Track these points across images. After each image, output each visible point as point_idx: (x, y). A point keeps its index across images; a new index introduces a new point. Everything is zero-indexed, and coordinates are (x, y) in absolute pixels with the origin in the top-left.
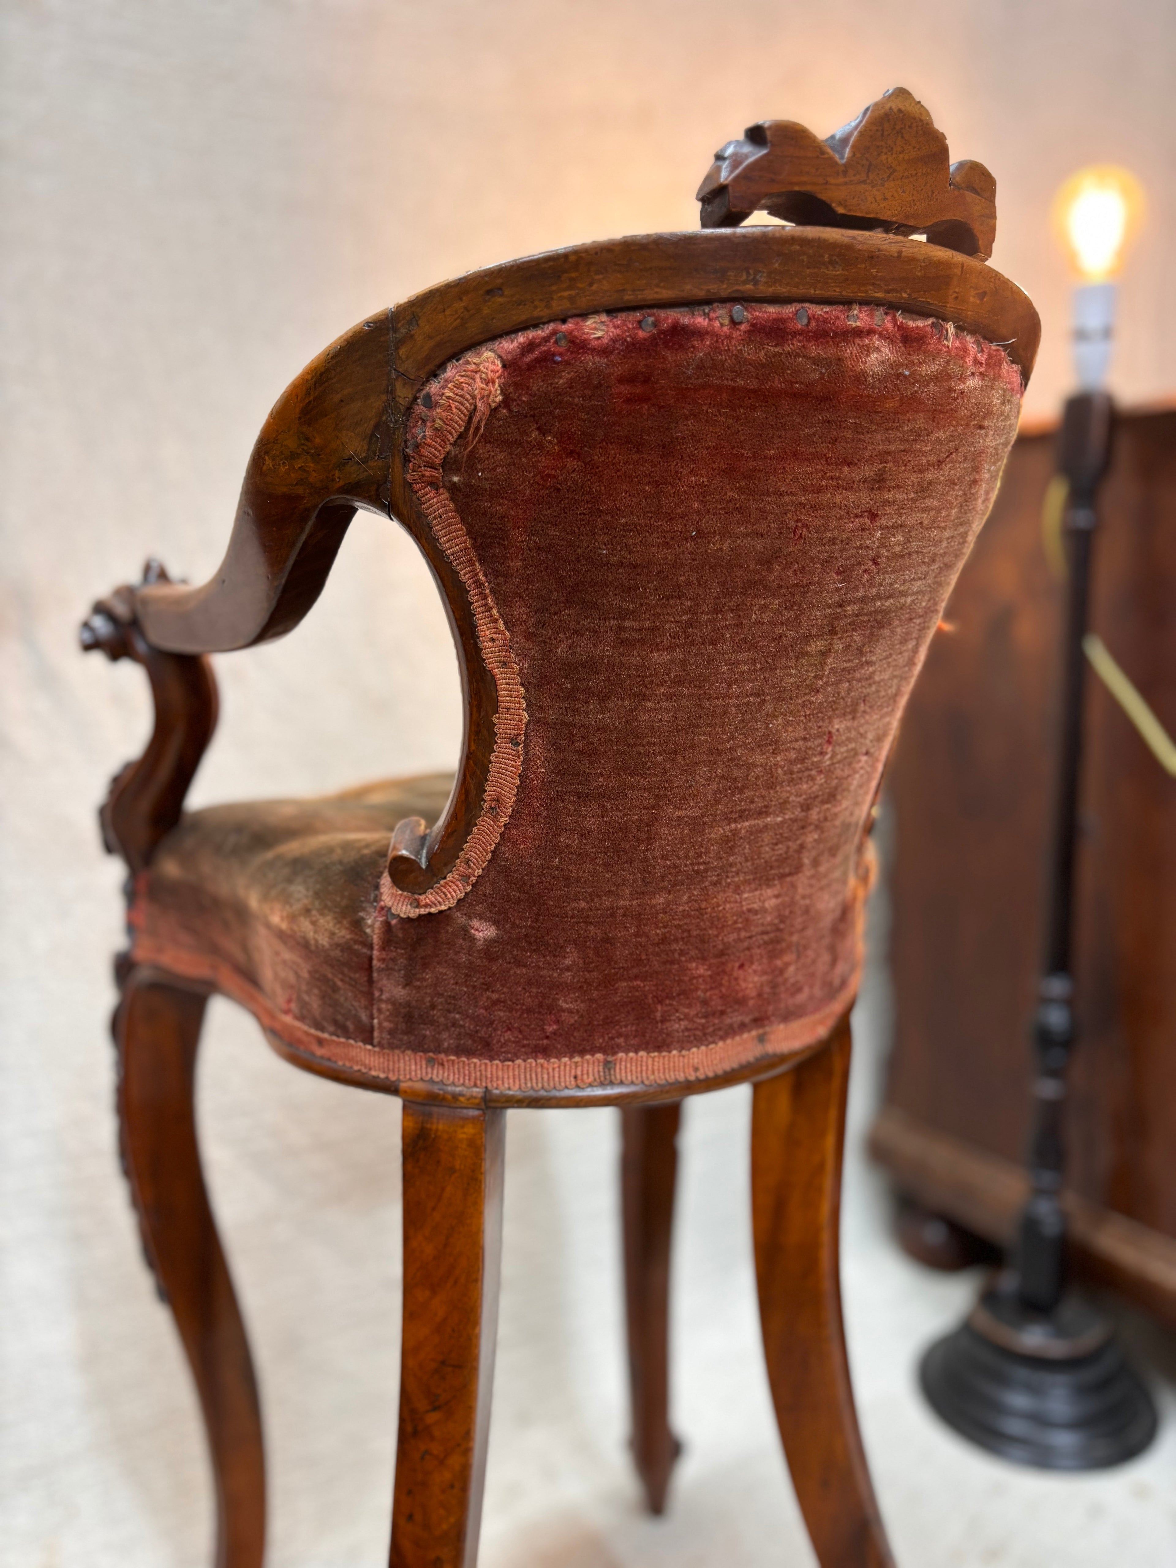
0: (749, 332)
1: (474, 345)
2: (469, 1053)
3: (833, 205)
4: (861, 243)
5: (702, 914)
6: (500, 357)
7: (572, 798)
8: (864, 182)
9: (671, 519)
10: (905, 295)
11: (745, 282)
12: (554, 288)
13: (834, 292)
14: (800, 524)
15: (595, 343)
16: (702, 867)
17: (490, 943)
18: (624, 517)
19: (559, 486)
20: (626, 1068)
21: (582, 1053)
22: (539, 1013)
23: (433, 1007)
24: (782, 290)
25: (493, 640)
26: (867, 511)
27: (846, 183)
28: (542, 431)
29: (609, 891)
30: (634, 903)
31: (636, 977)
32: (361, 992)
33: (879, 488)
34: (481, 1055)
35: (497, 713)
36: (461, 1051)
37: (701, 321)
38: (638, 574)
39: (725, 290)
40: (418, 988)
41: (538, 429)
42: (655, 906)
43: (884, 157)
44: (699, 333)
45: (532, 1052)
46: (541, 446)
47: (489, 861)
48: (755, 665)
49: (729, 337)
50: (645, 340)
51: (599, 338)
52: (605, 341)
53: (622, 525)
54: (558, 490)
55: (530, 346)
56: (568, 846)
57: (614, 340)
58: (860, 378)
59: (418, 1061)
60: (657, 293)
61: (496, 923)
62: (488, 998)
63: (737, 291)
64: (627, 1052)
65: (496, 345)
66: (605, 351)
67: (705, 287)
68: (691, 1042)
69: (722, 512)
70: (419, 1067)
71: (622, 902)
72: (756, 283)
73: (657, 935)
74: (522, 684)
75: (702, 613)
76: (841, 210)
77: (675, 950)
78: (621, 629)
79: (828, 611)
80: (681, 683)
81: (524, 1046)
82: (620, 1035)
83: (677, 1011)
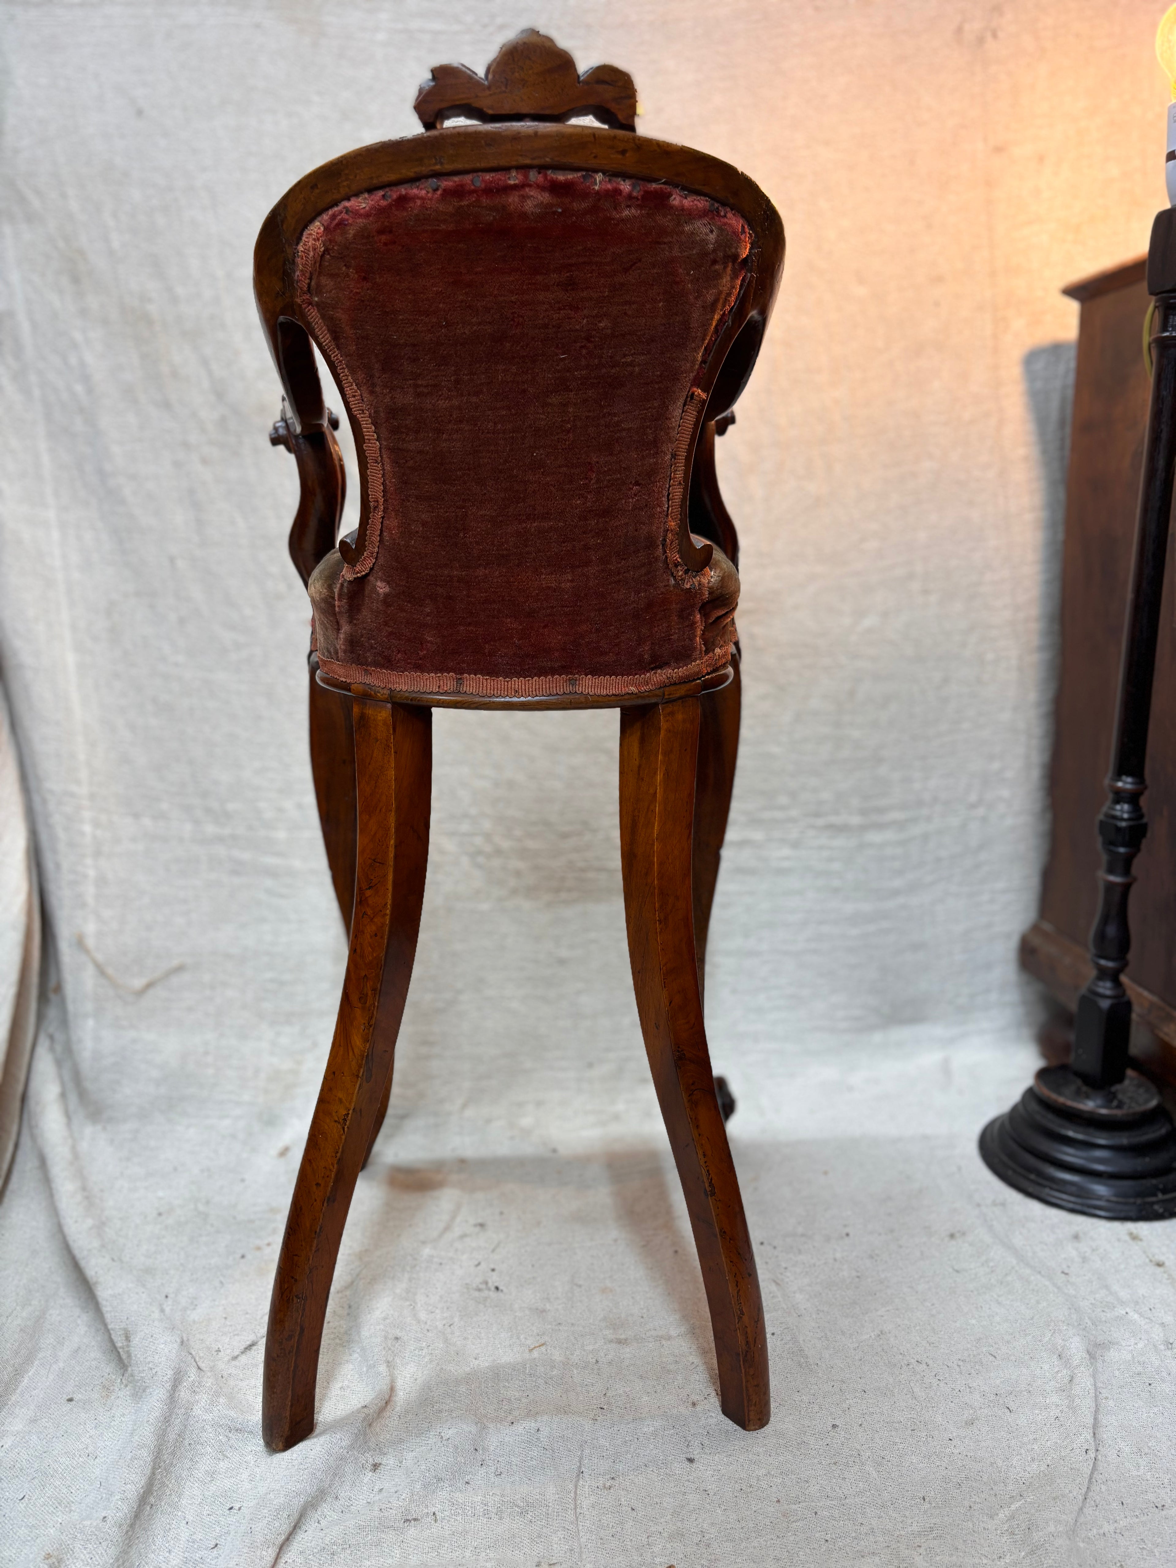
0: (442, 195)
1: (311, 221)
2: (382, 666)
3: (485, 109)
4: (506, 130)
5: (510, 586)
6: (323, 225)
7: (413, 500)
8: (505, 92)
9: (428, 315)
10: (548, 159)
11: (436, 164)
12: (339, 181)
13: (494, 163)
14: (516, 315)
15: (362, 211)
16: (505, 552)
17: (386, 595)
18: (401, 315)
19: (363, 299)
20: (470, 684)
21: (442, 671)
22: (415, 642)
23: (362, 636)
24: (459, 166)
25: (354, 396)
26: (567, 305)
27: (491, 95)
28: (347, 267)
29: (446, 564)
30: (463, 573)
31: (470, 624)
32: (335, 628)
33: (573, 289)
34: (387, 668)
35: (365, 443)
36: (377, 664)
37: (415, 191)
38: (417, 351)
39: (424, 170)
40: (355, 624)
41: (345, 265)
42: (477, 577)
43: (517, 74)
44: (414, 198)
45: (414, 668)
46: (347, 275)
47: (379, 542)
48: (510, 411)
49: (431, 199)
50: (385, 206)
51: (364, 208)
52: (367, 208)
53: (401, 320)
54: (363, 301)
55: (333, 217)
56: (417, 532)
57: (371, 209)
58: (523, 216)
59: (360, 671)
60: (388, 177)
61: (388, 583)
62: (387, 631)
63: (432, 170)
64: (469, 674)
65: (319, 218)
66: (367, 215)
67: (412, 170)
68: (513, 674)
69: (458, 309)
70: (360, 675)
71: (455, 573)
72: (442, 164)
73: (481, 597)
74: (372, 423)
75: (463, 375)
76: (490, 112)
77: (494, 608)
78: (416, 386)
79: (557, 375)
80: (461, 422)
81: (408, 664)
82: (464, 662)
83: (499, 650)
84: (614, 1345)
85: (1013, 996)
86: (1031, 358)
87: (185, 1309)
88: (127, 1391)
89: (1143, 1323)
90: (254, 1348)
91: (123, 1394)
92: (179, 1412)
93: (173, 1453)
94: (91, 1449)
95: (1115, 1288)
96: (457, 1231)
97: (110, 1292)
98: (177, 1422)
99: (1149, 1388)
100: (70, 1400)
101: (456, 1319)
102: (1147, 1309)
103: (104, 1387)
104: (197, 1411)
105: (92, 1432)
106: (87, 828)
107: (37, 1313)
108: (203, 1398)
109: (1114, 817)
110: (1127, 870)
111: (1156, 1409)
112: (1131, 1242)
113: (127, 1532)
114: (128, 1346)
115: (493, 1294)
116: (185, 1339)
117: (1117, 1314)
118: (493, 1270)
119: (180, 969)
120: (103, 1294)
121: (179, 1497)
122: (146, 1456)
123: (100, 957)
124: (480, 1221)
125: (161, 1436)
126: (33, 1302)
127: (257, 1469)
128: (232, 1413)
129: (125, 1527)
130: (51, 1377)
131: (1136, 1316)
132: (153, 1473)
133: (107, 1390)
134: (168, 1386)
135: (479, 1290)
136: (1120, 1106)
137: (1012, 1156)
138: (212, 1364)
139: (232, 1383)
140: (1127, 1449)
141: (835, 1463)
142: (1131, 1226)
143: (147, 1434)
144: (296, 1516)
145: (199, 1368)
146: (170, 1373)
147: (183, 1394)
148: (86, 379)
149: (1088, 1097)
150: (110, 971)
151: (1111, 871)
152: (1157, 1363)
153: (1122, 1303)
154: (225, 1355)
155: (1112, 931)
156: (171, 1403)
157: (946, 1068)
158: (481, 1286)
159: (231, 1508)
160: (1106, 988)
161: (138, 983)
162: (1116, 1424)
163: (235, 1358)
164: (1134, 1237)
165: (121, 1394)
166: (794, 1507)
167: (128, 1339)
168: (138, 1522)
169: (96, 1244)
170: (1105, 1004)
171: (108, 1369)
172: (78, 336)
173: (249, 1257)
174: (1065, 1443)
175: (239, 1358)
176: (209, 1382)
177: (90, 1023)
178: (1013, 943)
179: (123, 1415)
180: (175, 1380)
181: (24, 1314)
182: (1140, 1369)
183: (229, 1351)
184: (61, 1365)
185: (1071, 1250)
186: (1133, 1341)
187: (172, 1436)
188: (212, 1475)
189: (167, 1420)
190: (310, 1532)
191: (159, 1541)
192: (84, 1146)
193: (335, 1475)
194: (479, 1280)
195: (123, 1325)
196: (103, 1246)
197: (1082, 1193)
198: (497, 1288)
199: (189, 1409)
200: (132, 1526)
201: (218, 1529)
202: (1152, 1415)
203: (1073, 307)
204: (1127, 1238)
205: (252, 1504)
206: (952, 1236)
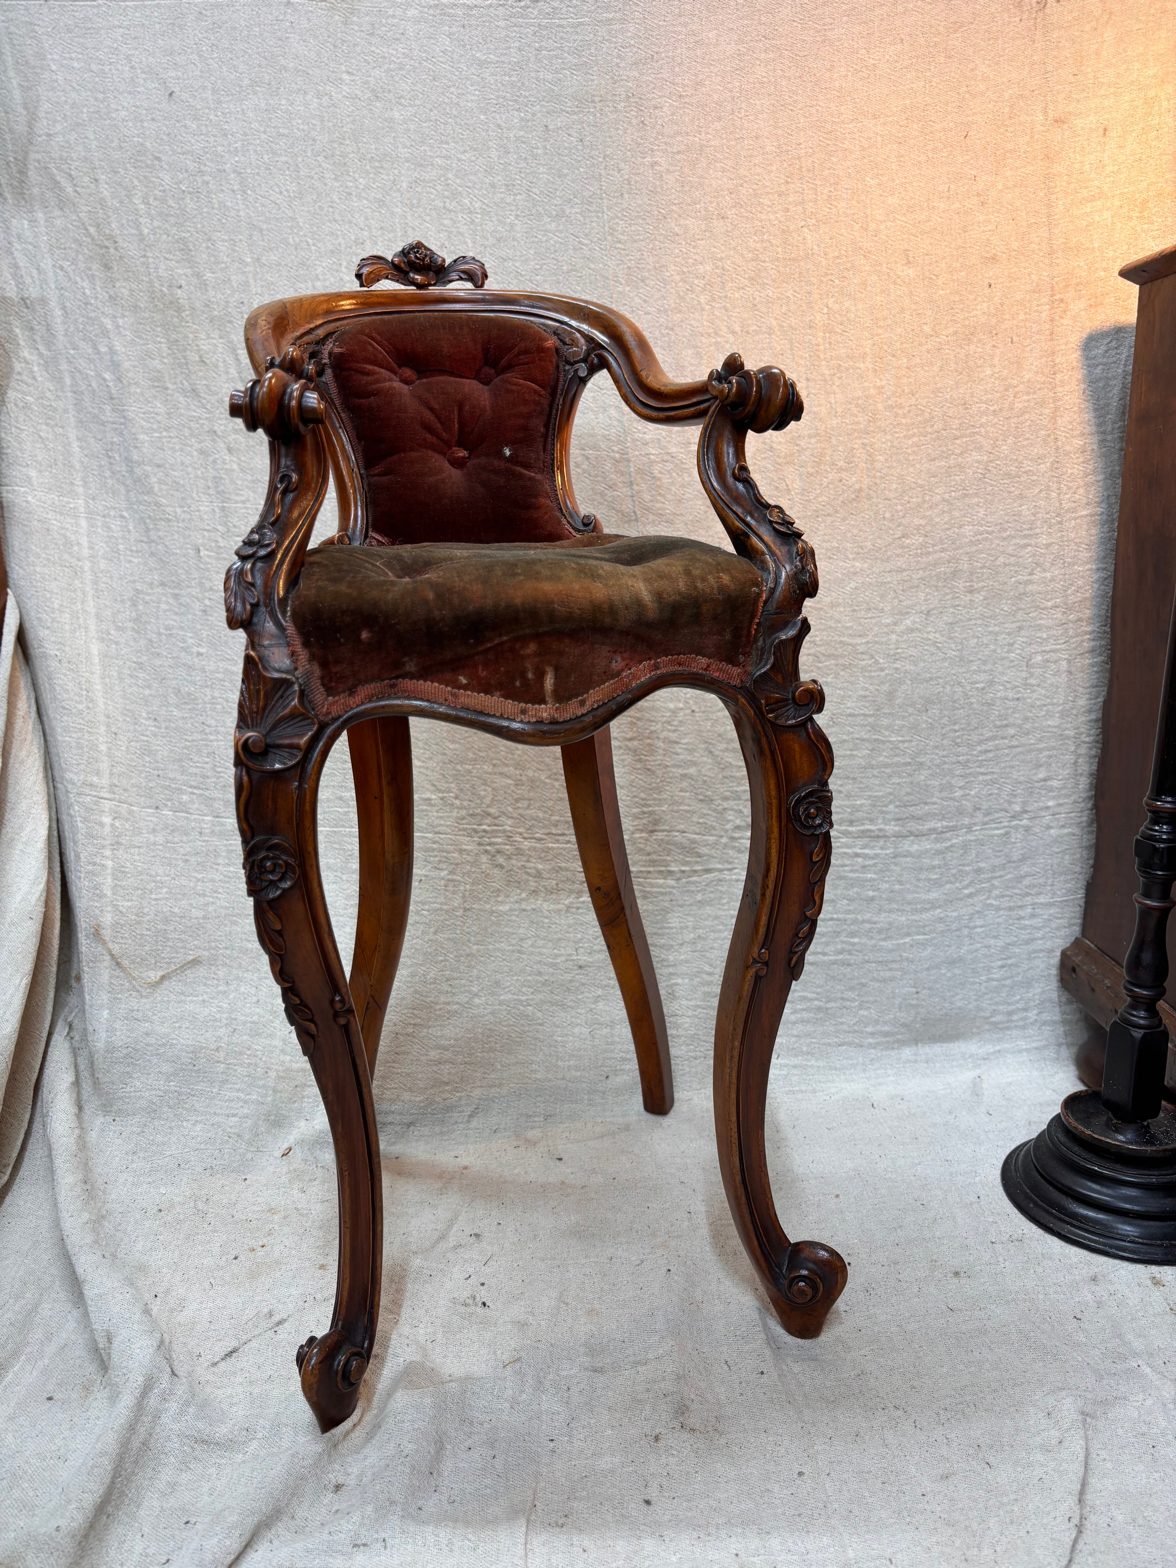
84: (588, 1373)
85: (1054, 1014)
86: (1091, 342)
87: (172, 1311)
88: (105, 1393)
89: (1156, 1377)
90: (234, 1355)
91: (100, 1395)
92: (146, 1420)
93: (136, 1462)
94: (63, 1450)
95: (1130, 1337)
96: (452, 1242)
97: (96, 1291)
98: (142, 1430)
99: (1152, 1451)
100: (50, 1399)
101: (439, 1336)
102: (1161, 1362)
103: (84, 1387)
104: (165, 1419)
105: (66, 1433)
106: (107, 820)
107: (29, 1307)
108: (173, 1406)
109: (1152, 838)
110: (1165, 895)
111: (1156, 1475)
112: (1152, 1287)
113: (80, 1542)
114: (110, 1348)
115: (479, 1310)
116: (167, 1341)
117: (1127, 1366)
118: (483, 1284)
119: (195, 962)
120: (89, 1292)
121: (138, 1507)
122: (107, 1464)
123: (116, 948)
124: (476, 1231)
125: (125, 1444)
126: (27, 1295)
127: (218, 1482)
128: (200, 1425)
129: (78, 1538)
130: (35, 1373)
131: (1148, 1370)
132: (113, 1482)
133: (87, 1389)
134: (137, 1393)
135: (466, 1305)
136: (1151, 1143)
137: (1034, 1188)
138: (191, 1369)
139: (208, 1390)
140: (1120, 1518)
141: (799, 1515)
142: (1155, 1270)
143: (111, 1441)
144: (248, 1536)
145: (173, 1373)
146: (141, 1379)
147: (153, 1401)
148: (115, 366)
149: (1118, 1131)
150: (125, 963)
151: (1147, 895)
152: (1164, 1424)
153: (1136, 1355)
154: (205, 1362)
155: (1147, 957)
156: (138, 1410)
157: (976, 1089)
158: (468, 1301)
159: (187, 1523)
160: (1140, 1017)
161: (154, 975)
162: (1111, 1488)
163: (215, 1364)
164: (1156, 1282)
165: (98, 1395)
166: (752, 1559)
167: (110, 1341)
168: (93, 1533)
169: (89, 1239)
170: (1138, 1034)
171: (91, 1368)
172: (108, 323)
173: (242, 1258)
174: (1048, 1509)
175: (219, 1365)
176: (181, 1389)
177: (105, 1013)
178: (1056, 959)
179: (98, 1418)
180: (145, 1387)
181: (16, 1308)
182: (1144, 1429)
183: (209, 1357)
184: (46, 1361)
185: (1086, 1294)
186: (1141, 1396)
187: (136, 1444)
188: (173, 1486)
189: (132, 1428)
190: (260, 1552)
191: (112, 1553)
192: (93, 1136)
193: (293, 1495)
194: (466, 1294)
195: (105, 1327)
196: (96, 1242)
197: (1105, 1232)
198: (484, 1304)
199: (157, 1417)
200: (86, 1536)
201: (172, 1543)
202: (1152, 1481)
203: (1133, 289)
204: (1149, 1282)
205: (206, 1520)
206: (957, 1274)
